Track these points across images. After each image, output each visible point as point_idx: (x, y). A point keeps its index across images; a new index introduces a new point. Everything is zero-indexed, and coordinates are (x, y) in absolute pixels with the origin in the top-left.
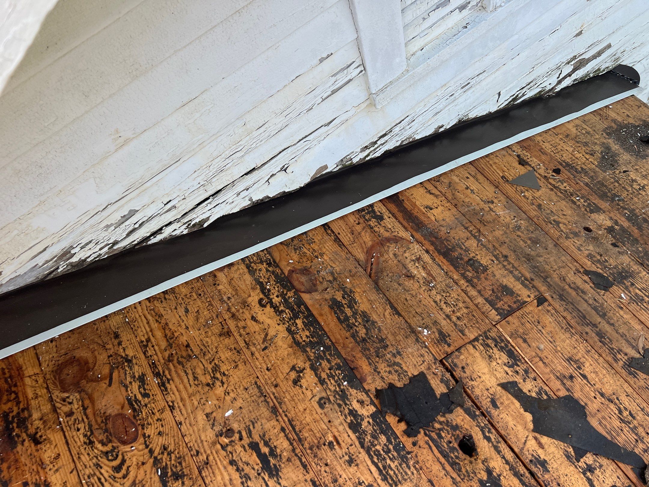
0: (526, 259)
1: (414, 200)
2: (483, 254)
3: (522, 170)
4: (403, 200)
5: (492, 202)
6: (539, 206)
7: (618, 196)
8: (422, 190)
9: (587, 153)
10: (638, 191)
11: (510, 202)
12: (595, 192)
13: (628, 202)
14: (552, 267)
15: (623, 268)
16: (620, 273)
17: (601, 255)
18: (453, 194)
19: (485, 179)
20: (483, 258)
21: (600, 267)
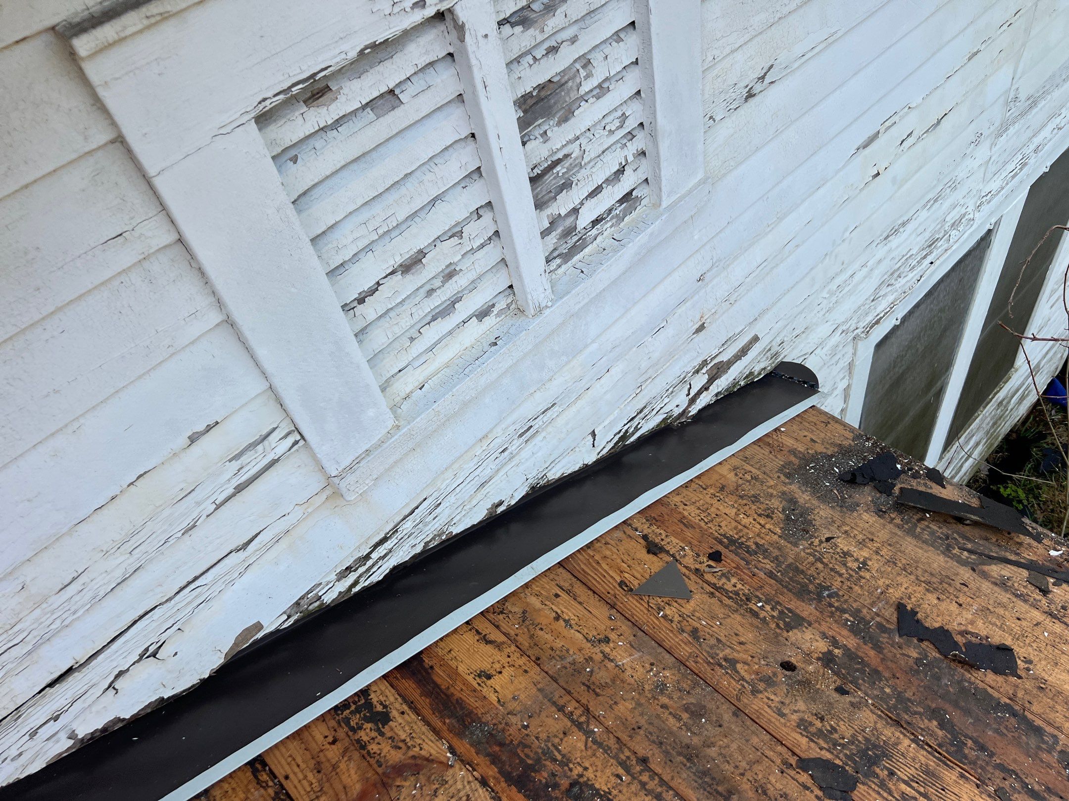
0: (685, 757)
1: (453, 664)
2: (599, 763)
3: (654, 564)
4: (432, 667)
5: (607, 640)
6: (695, 632)
7: (827, 588)
8: (470, 638)
9: (760, 515)
10: (857, 573)
11: (640, 633)
12: (786, 587)
13: (846, 597)
14: (736, 767)
15: (866, 739)
16: (863, 753)
17: (822, 719)
18: (532, 637)
19: (590, 593)
20: (598, 774)
21: (825, 746)
